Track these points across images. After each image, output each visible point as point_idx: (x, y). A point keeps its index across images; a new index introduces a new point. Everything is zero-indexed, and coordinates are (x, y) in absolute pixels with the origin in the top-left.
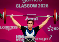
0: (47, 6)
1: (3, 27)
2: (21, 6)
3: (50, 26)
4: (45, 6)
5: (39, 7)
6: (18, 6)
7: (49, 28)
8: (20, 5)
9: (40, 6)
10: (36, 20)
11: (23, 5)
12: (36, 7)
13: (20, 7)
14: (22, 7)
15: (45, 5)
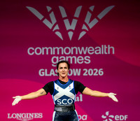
0: (101, 72)
1: (14, 116)
2: (48, 73)
3: (107, 113)
4: (98, 73)
5: (85, 74)
6: (43, 73)
7: (105, 117)
8: (46, 70)
9: (87, 73)
10: (78, 100)
11: (52, 70)
12: (79, 74)
13: (46, 75)
14: (50, 75)
15: (97, 70)
